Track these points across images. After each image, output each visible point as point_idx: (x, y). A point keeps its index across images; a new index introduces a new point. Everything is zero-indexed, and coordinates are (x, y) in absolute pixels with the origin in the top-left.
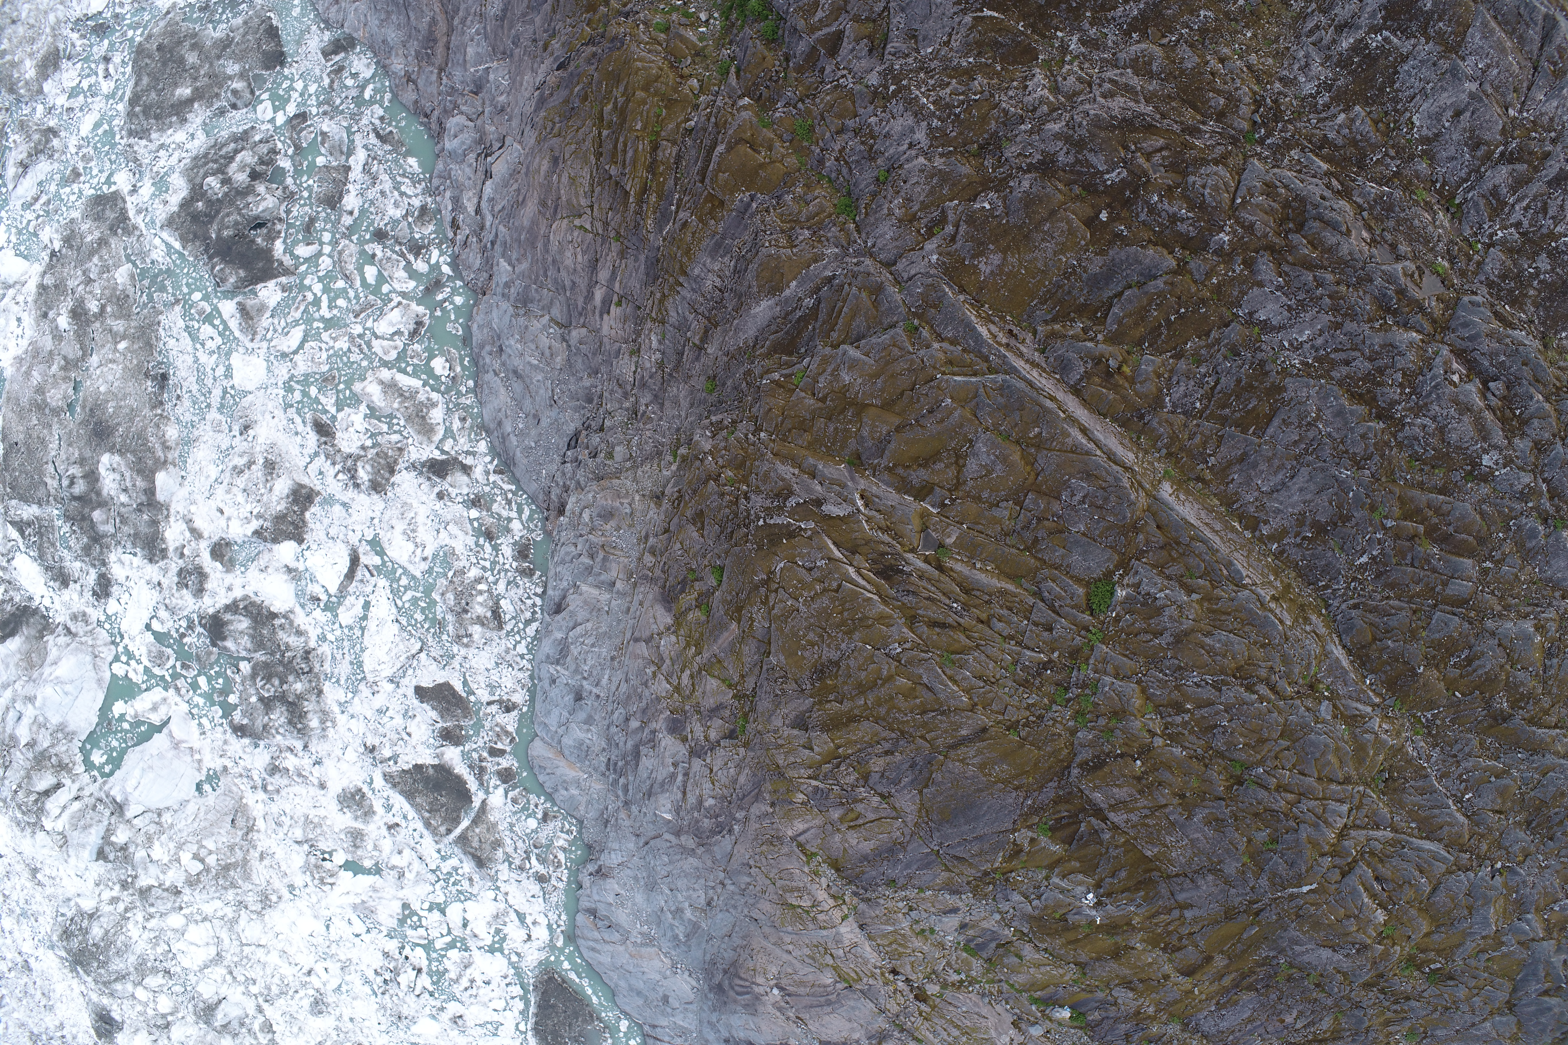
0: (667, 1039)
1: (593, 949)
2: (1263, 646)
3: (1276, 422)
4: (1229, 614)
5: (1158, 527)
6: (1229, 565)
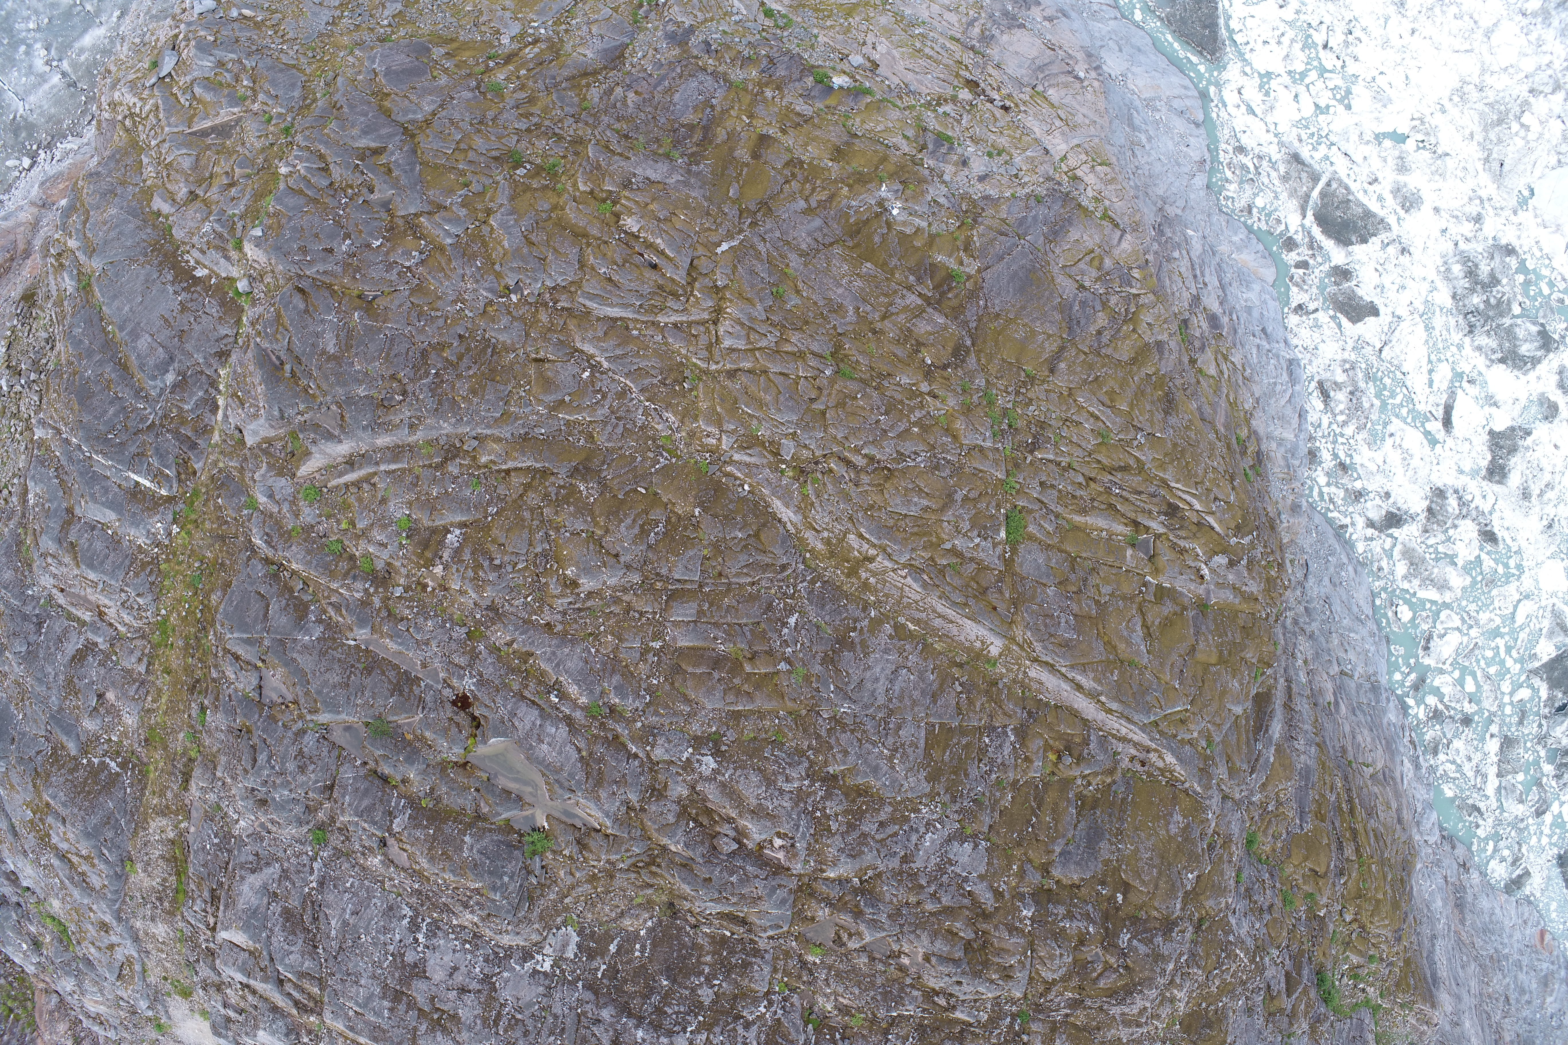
0: (1104, 7)
1: (1186, 88)
2: (871, 507)
3: (922, 743)
4: (912, 534)
5: (995, 608)
6: (925, 585)
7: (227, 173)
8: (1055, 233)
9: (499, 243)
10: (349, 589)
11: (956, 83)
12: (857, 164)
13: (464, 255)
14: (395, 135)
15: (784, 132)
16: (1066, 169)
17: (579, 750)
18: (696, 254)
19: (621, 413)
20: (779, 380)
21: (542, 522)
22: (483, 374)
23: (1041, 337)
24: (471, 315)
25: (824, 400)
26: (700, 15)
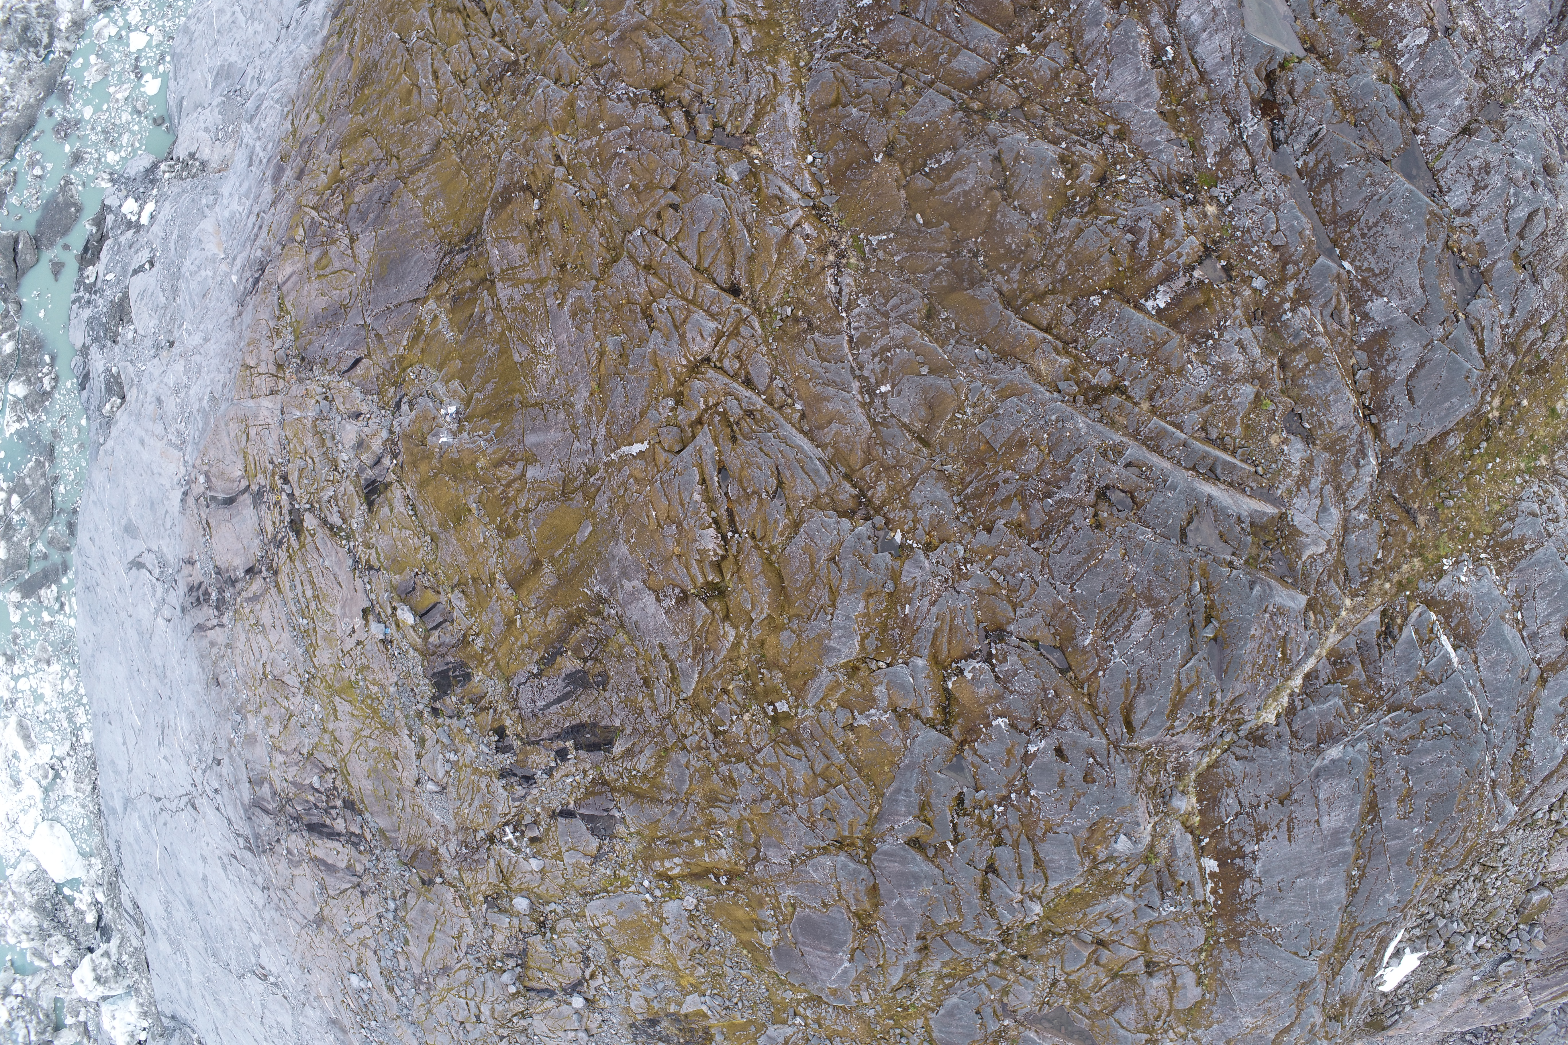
7: (1097, 963)
8: (335, 315)
9: (866, 615)
10: (1311, 329)
11: (309, 539)
12: (450, 490)
13: (914, 633)
14: (886, 853)
15: (492, 580)
16: (281, 384)
18: (670, 456)
19: (879, 319)
20: (691, 254)
21: (1050, 247)
22: (996, 463)
23: (421, 193)
24: (959, 547)
25: (663, 202)
26: (483, 786)
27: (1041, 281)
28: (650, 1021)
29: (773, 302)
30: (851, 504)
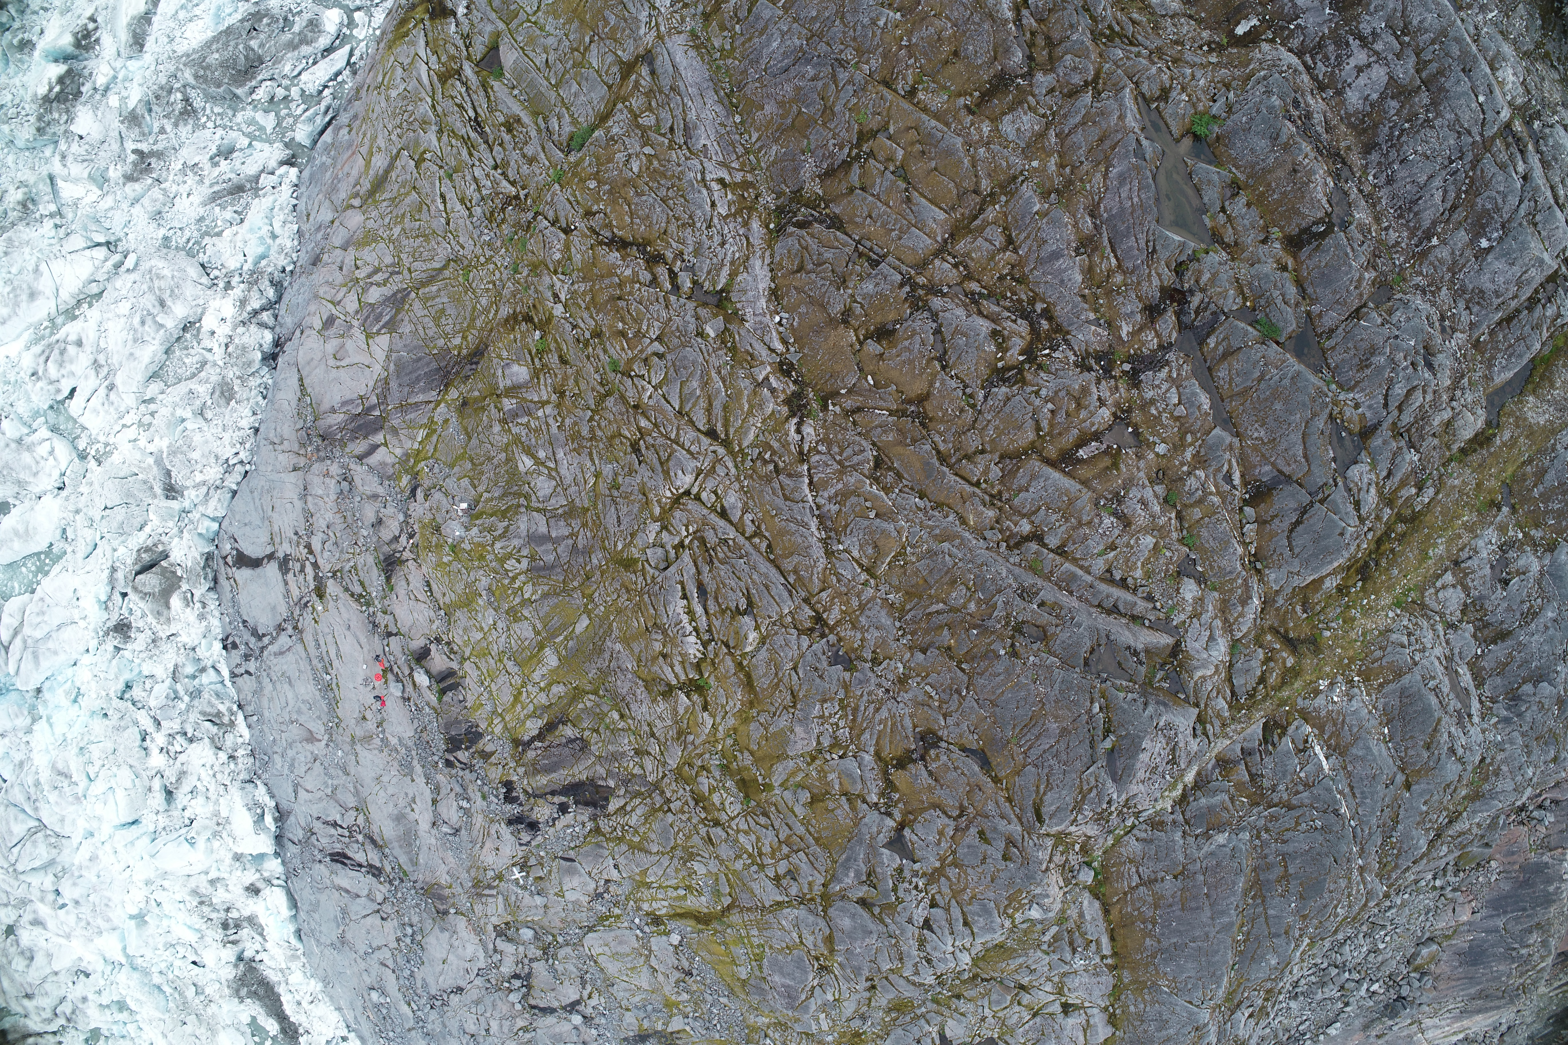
7: (1019, 1004)
9: (822, 717)
10: (1205, 487)
16: (303, 461)
17: (1105, 176)
18: (657, 573)
19: (837, 467)
20: (674, 399)
21: (981, 413)
22: (931, 596)
24: (900, 665)
25: (650, 350)
26: (493, 832)
27: (973, 442)
28: (640, 1036)
29: (745, 444)
30: (808, 624)
